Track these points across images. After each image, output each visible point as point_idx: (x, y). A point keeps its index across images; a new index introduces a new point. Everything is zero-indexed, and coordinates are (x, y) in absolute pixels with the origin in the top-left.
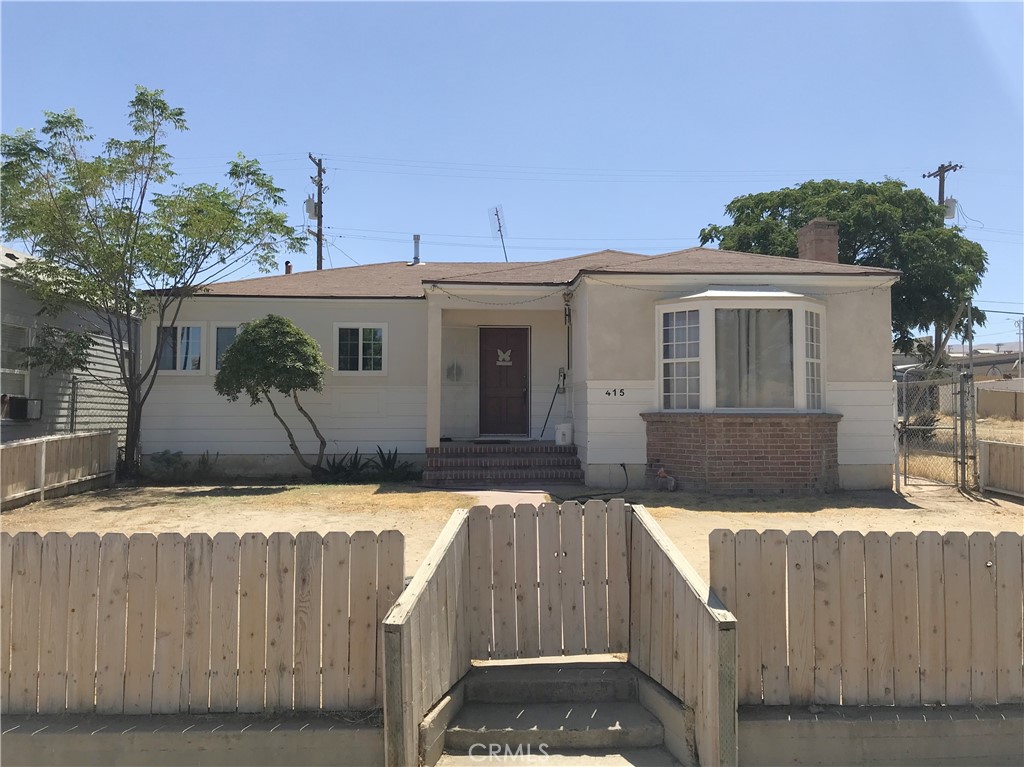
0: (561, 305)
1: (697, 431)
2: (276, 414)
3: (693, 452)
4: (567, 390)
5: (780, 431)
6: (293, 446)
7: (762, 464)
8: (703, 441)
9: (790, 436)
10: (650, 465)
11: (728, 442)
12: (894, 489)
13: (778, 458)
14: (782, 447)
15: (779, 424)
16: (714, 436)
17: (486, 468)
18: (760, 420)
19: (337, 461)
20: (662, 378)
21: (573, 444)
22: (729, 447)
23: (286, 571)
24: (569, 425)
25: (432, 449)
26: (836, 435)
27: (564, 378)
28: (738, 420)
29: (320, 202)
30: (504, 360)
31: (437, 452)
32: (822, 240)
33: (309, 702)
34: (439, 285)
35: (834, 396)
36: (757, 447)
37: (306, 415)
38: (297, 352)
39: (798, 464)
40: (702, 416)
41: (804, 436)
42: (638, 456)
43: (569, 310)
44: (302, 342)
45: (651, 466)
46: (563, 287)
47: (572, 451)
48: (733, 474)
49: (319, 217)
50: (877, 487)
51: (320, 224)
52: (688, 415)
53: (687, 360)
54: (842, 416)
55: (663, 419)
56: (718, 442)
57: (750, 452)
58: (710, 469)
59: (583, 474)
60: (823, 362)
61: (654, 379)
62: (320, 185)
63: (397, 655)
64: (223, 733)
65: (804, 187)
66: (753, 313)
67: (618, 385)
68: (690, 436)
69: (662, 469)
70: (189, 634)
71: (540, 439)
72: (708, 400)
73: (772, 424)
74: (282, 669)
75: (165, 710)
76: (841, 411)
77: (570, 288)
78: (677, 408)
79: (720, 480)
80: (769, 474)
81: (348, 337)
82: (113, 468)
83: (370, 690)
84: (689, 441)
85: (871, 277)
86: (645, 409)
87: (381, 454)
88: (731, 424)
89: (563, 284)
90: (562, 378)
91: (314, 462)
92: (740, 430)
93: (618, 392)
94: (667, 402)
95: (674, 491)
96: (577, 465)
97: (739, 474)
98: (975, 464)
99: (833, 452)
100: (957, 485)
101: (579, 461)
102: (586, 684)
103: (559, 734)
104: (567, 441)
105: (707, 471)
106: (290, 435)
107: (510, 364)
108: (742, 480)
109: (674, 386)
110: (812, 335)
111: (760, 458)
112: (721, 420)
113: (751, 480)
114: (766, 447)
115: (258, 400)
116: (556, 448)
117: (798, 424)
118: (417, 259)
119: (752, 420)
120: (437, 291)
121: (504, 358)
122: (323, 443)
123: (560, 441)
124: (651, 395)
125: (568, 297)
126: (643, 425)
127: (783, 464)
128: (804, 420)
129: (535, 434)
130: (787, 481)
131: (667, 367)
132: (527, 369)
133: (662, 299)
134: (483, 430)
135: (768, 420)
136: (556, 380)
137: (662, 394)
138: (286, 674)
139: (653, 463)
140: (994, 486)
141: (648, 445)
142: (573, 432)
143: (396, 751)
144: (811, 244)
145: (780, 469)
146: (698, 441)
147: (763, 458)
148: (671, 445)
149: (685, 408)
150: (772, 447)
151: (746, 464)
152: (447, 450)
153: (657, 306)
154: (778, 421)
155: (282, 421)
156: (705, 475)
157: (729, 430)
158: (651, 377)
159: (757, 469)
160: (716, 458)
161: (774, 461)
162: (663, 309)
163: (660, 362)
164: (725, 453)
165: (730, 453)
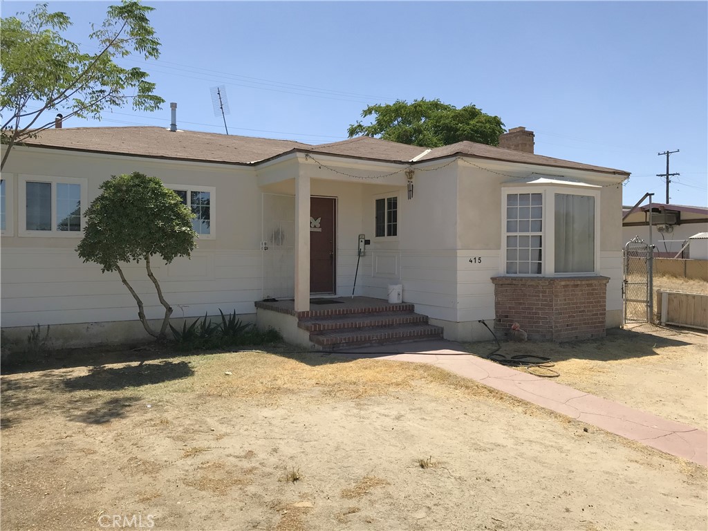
1: (545, 292)
3: (541, 309)
5: (592, 290)
6: (141, 314)
7: (582, 316)
8: (551, 300)
9: (596, 294)
10: (498, 320)
11: (565, 300)
12: (621, 327)
13: (590, 311)
14: (592, 302)
15: (591, 285)
16: (556, 296)
18: (583, 283)
19: (187, 327)
20: (506, 248)
22: (566, 304)
25: (304, 312)
27: (368, 244)
30: (314, 226)
31: (308, 315)
34: (311, 155)
36: (581, 303)
37: (155, 281)
40: (545, 279)
41: (603, 293)
42: (490, 315)
46: (407, 165)
47: (408, 308)
48: (568, 326)
53: (530, 234)
55: (514, 282)
56: (560, 300)
57: (577, 308)
58: (556, 322)
59: (442, 330)
61: (499, 249)
67: (477, 254)
68: (538, 296)
71: (352, 296)
72: (549, 267)
73: (588, 285)
77: (412, 167)
78: (520, 273)
79: (561, 331)
80: (585, 324)
84: (537, 300)
86: (493, 274)
87: (223, 316)
89: (408, 163)
90: (363, 244)
91: (157, 328)
93: (477, 259)
94: (510, 268)
97: (570, 325)
100: (648, 322)
101: (427, 318)
105: (553, 324)
106: (140, 304)
107: (320, 230)
108: (572, 329)
109: (517, 254)
111: (580, 312)
112: (563, 283)
113: (577, 329)
114: (584, 303)
117: (600, 284)
118: (174, 126)
119: (579, 283)
120: (310, 161)
122: (169, 311)
124: (497, 262)
125: (410, 174)
126: (492, 287)
127: (593, 315)
128: (604, 281)
129: (341, 291)
130: (595, 327)
131: (510, 239)
132: (333, 237)
133: (508, 182)
135: (586, 282)
137: (506, 261)
139: (502, 319)
141: (497, 304)
145: (592, 319)
146: (546, 301)
147: (583, 311)
148: (520, 304)
149: (528, 273)
150: (588, 303)
151: (574, 317)
152: (316, 313)
153: (502, 188)
154: (590, 282)
155: (131, 289)
156: (551, 327)
157: (565, 291)
158: (499, 248)
159: (580, 320)
160: (559, 314)
161: (589, 313)
162: (507, 190)
163: (504, 234)
164: (564, 309)
165: (566, 309)
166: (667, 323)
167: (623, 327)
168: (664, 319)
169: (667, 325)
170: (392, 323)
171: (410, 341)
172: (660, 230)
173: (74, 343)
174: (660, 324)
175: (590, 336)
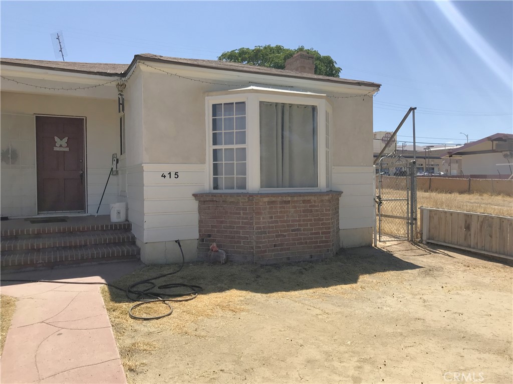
0: (115, 96)
1: (245, 209)
3: (242, 228)
4: (120, 172)
5: (310, 206)
7: (296, 235)
8: (252, 218)
9: (317, 211)
10: (201, 240)
11: (271, 218)
12: (373, 245)
13: (308, 230)
14: (311, 220)
15: (309, 201)
16: (259, 213)
17: (38, 250)
18: (296, 199)
20: (212, 162)
21: (127, 220)
22: (272, 222)
24: (123, 204)
26: (339, 208)
27: (117, 162)
28: (279, 199)
30: (61, 146)
32: (305, 67)
36: (294, 221)
39: (323, 233)
40: (251, 196)
41: (326, 210)
42: (192, 234)
43: (123, 100)
45: (203, 240)
46: (116, 78)
47: (126, 227)
48: (275, 246)
50: (363, 245)
52: (238, 195)
53: (235, 146)
54: (342, 192)
55: (214, 199)
56: (263, 218)
57: (288, 226)
58: (257, 242)
61: (203, 163)
66: (287, 108)
67: (173, 168)
68: (239, 214)
69: (215, 244)
71: (96, 215)
72: (254, 182)
73: (304, 201)
76: (341, 188)
77: (123, 79)
78: (226, 188)
79: (265, 251)
80: (301, 243)
84: (238, 218)
85: (363, 87)
86: (196, 190)
88: (273, 202)
89: (116, 74)
90: (115, 162)
92: (280, 208)
93: (173, 175)
94: (216, 187)
96: (133, 241)
97: (279, 245)
100: (408, 239)
101: (134, 238)
104: (122, 218)
105: (254, 244)
107: (67, 149)
108: (281, 250)
109: (223, 169)
112: (266, 199)
113: (288, 249)
114: (299, 221)
116: (111, 226)
117: (322, 201)
119: (290, 199)
121: (61, 144)
123: (115, 219)
124: (201, 178)
125: (121, 87)
126: (195, 204)
127: (312, 234)
128: (327, 198)
129: (91, 210)
130: (315, 248)
131: (215, 151)
132: (83, 153)
133: (211, 91)
134: (40, 208)
135: (301, 198)
136: (109, 164)
137: (212, 176)
139: (205, 239)
140: (433, 240)
141: (200, 221)
142: (127, 210)
145: (311, 238)
146: (246, 218)
147: (298, 230)
148: (222, 222)
149: (234, 188)
150: (304, 220)
151: (285, 236)
153: (206, 98)
154: (309, 198)
156: (252, 248)
157: (272, 208)
159: (293, 240)
160: (261, 233)
161: (306, 232)
162: (212, 100)
163: (210, 148)
164: (269, 227)
165: (272, 227)
166: (430, 241)
167: (376, 246)
168: (424, 238)
169: (428, 243)
170: (86, 242)
171: (93, 263)
172: (505, 156)
174: (421, 242)
175: (308, 257)
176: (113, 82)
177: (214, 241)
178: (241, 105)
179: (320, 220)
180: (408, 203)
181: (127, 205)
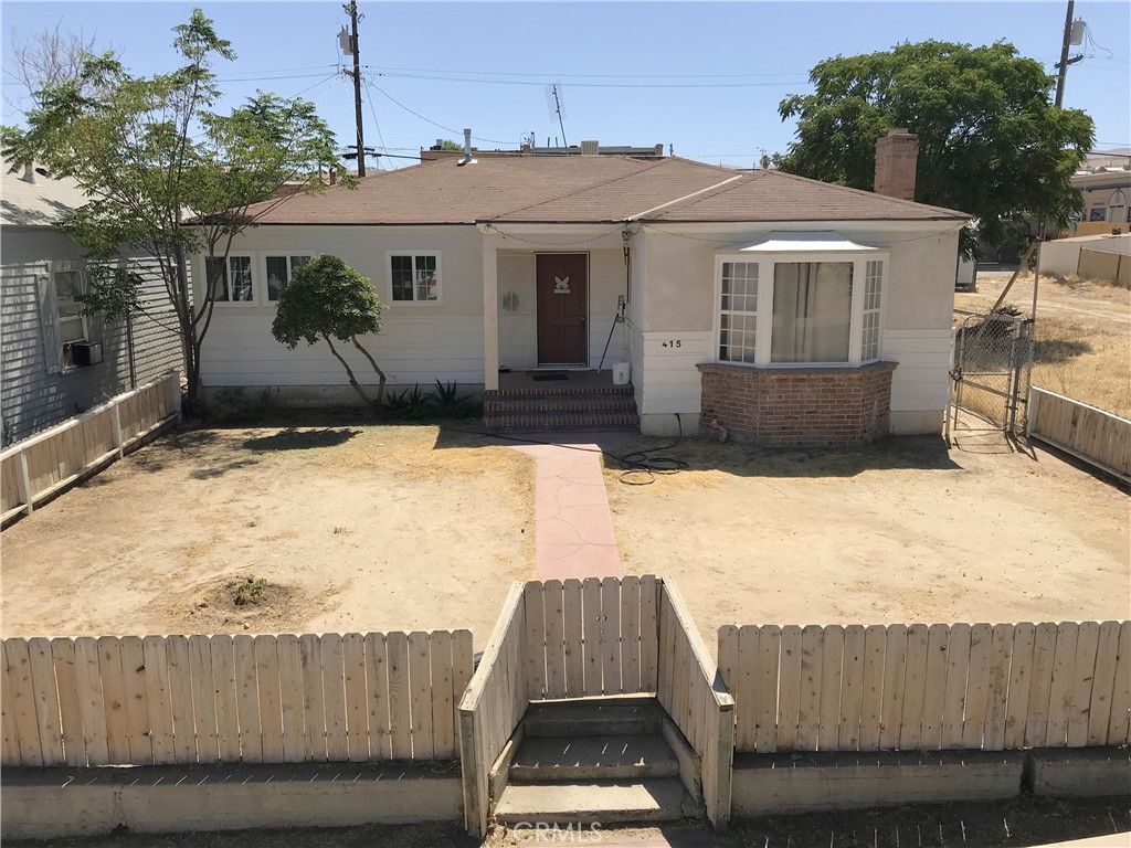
0: (619, 244)
1: (750, 386)
2: (334, 352)
3: (746, 406)
4: (626, 320)
5: (832, 386)
6: (353, 382)
7: (812, 418)
8: (756, 397)
9: (842, 391)
10: (703, 414)
11: (781, 397)
12: (944, 433)
13: (829, 413)
14: (833, 402)
15: (832, 380)
16: (767, 392)
17: (544, 412)
19: (397, 397)
20: (719, 329)
21: (630, 382)
22: (781, 403)
23: (380, 661)
24: (626, 365)
25: (491, 391)
26: (890, 383)
27: (624, 308)
28: (791, 377)
29: (355, 34)
30: (562, 288)
31: (495, 394)
32: (900, 157)
33: (403, 754)
34: (493, 225)
35: (892, 344)
36: (809, 402)
37: (364, 352)
38: (352, 297)
39: (848, 417)
40: (756, 371)
41: (855, 391)
42: (693, 407)
43: (629, 249)
44: (357, 286)
45: (705, 415)
46: (622, 225)
47: (629, 392)
48: (783, 428)
49: (356, 53)
50: (927, 432)
51: (356, 61)
52: (743, 368)
53: (744, 313)
54: (898, 364)
55: (718, 372)
56: (770, 397)
57: (801, 407)
58: (761, 424)
59: (639, 420)
60: (882, 311)
61: (710, 330)
62: (354, 14)
63: (471, 732)
64: (342, 782)
65: (899, 51)
66: (813, 267)
67: (675, 336)
68: (744, 390)
69: (716, 421)
70: (307, 707)
71: (598, 370)
72: (763, 357)
73: (825, 379)
74: (381, 731)
75: (295, 760)
76: (897, 358)
77: (629, 226)
78: (733, 360)
79: (771, 434)
80: (818, 428)
81: (401, 266)
82: (179, 408)
83: (450, 746)
84: (742, 395)
85: (939, 222)
86: (700, 360)
87: (440, 385)
88: (783, 379)
89: (622, 222)
90: (621, 307)
91: (373, 395)
92: (793, 386)
93: (675, 343)
94: (723, 353)
95: (726, 442)
96: (634, 409)
97: (788, 428)
98: (1026, 407)
99: (886, 400)
100: (1005, 428)
101: (635, 405)
102: (620, 723)
103: (597, 769)
104: (625, 381)
105: (758, 425)
106: (349, 372)
107: (568, 291)
108: (791, 433)
109: (731, 337)
110: (874, 285)
111: (810, 412)
112: (775, 376)
113: (801, 433)
114: (817, 402)
115: (316, 340)
116: (613, 388)
117: (850, 379)
119: (805, 377)
120: (491, 231)
121: (562, 286)
122: (383, 378)
123: (617, 380)
124: (707, 346)
125: (627, 234)
126: (698, 376)
127: (833, 418)
128: (856, 376)
129: (594, 364)
130: (836, 433)
131: (724, 319)
132: (585, 299)
133: (722, 248)
134: (542, 358)
135: (821, 376)
136: (615, 309)
137: (719, 345)
138: (385, 735)
139: (707, 413)
140: (1039, 433)
141: (703, 395)
142: (631, 370)
143: (472, 797)
144: (888, 159)
145: (830, 422)
146: (750, 396)
147: (814, 412)
148: (725, 398)
149: (741, 361)
150: (823, 402)
151: (796, 418)
152: (505, 392)
154: (831, 376)
155: (340, 358)
156: (756, 429)
157: (781, 386)
158: (709, 328)
159: (808, 423)
160: (767, 413)
161: (825, 415)
162: (722, 258)
163: (718, 312)
164: (777, 408)
165: (781, 408)
166: (1032, 434)
167: (947, 435)
170: (587, 407)
171: (593, 431)
173: (312, 403)
174: (1024, 434)
175: (825, 443)
176: (618, 229)
177: (716, 417)
178: (754, 267)
179: (845, 401)
180: (1010, 380)
181: (631, 366)
